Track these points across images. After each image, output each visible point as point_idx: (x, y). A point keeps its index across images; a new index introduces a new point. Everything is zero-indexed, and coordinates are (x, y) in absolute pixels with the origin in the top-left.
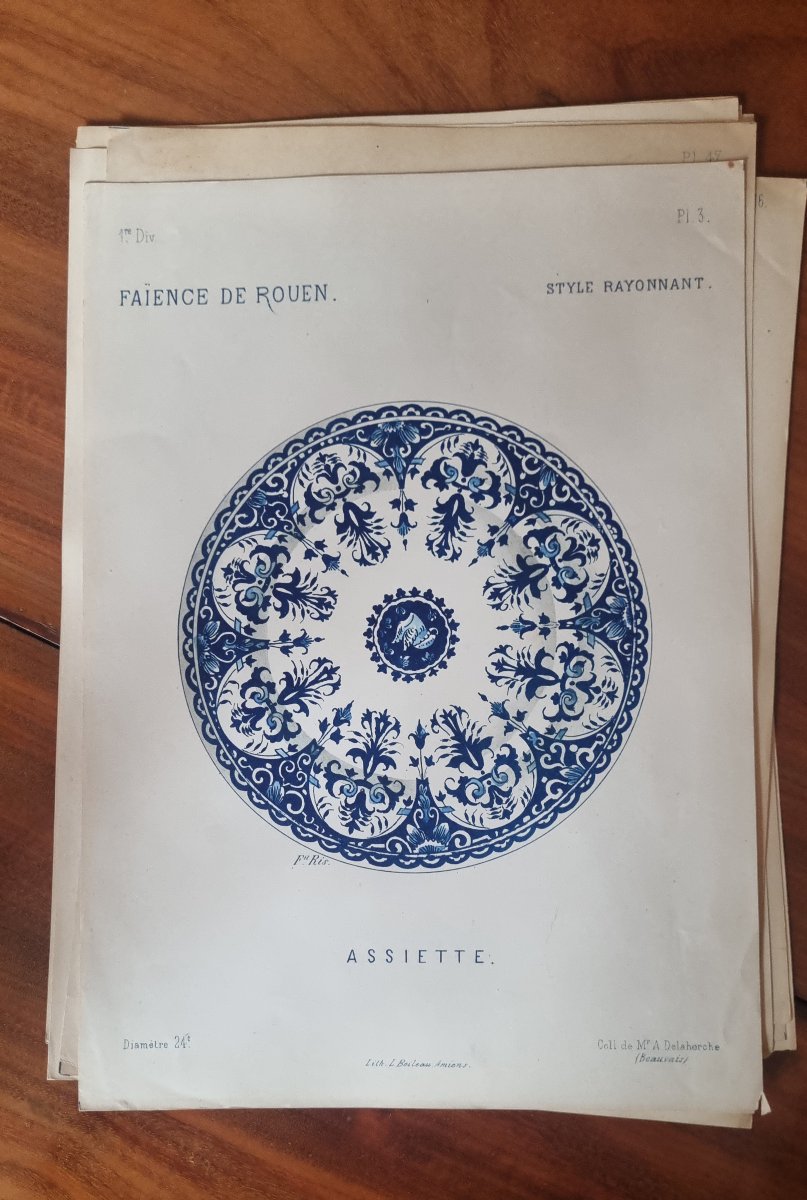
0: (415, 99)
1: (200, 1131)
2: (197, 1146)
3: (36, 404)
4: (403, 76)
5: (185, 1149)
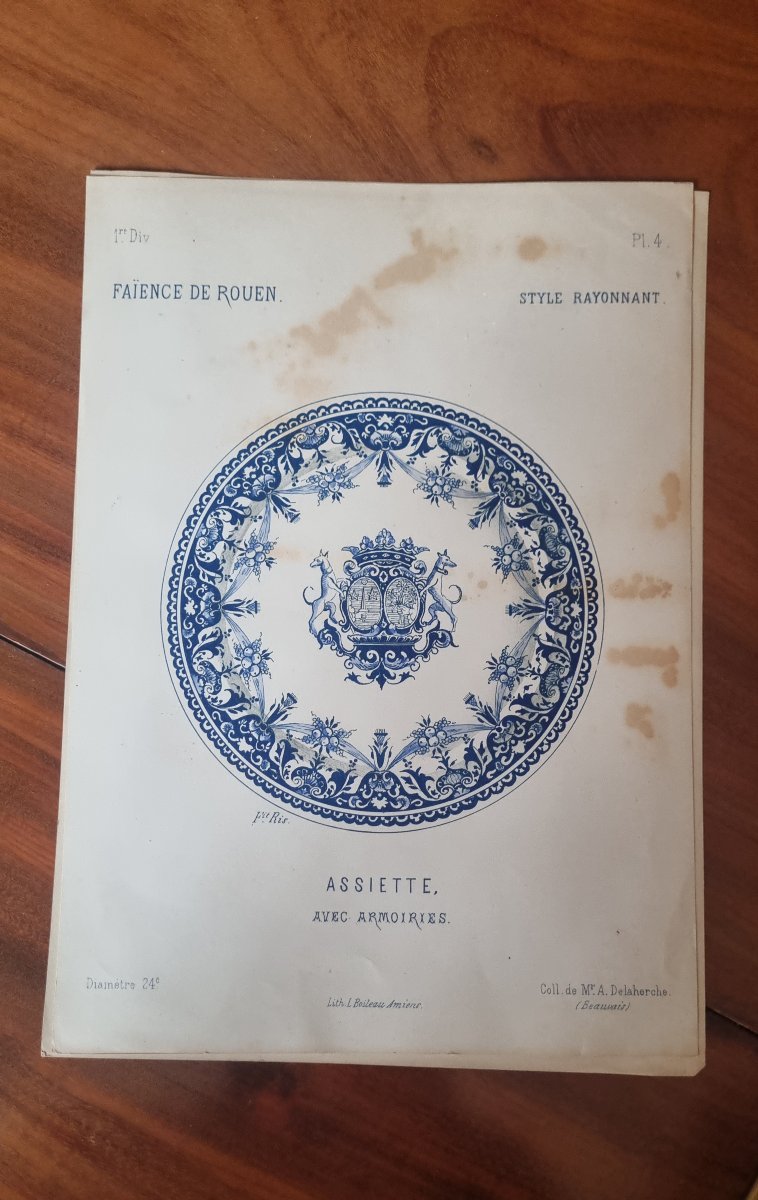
0: (358, 139)
2: (99, 1126)
4: (348, 119)
5: (88, 1128)
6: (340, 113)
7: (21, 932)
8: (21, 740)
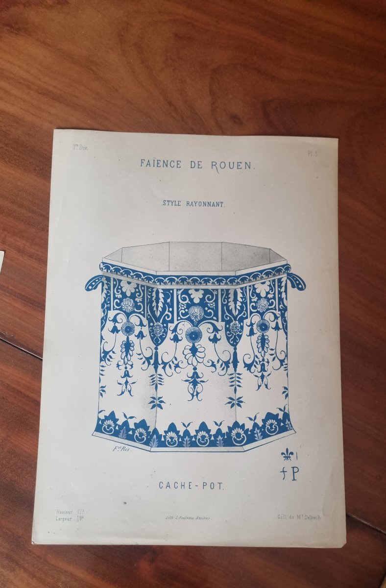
1: (65, 571)
2: (63, 578)
3: (6, 236)
4: (174, 106)
5: (58, 579)
6: (170, 103)
7: (25, 485)
8: (25, 395)
